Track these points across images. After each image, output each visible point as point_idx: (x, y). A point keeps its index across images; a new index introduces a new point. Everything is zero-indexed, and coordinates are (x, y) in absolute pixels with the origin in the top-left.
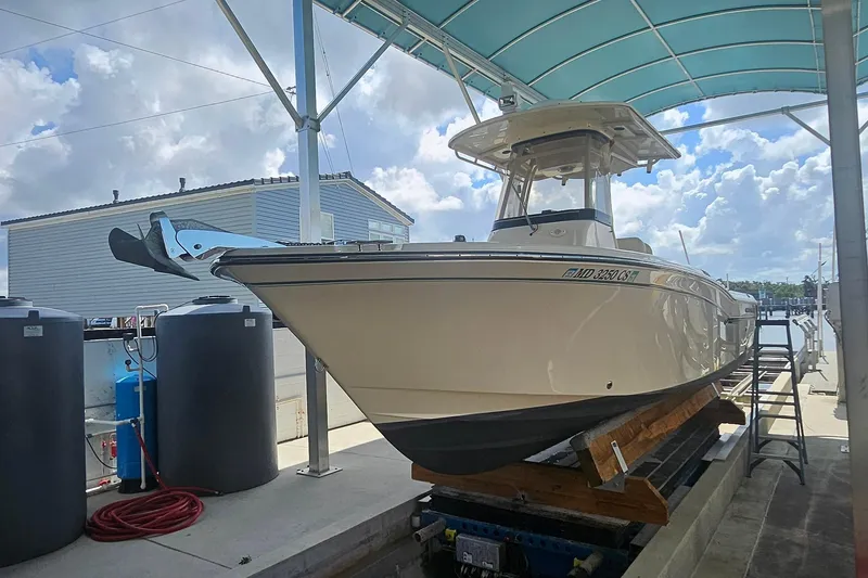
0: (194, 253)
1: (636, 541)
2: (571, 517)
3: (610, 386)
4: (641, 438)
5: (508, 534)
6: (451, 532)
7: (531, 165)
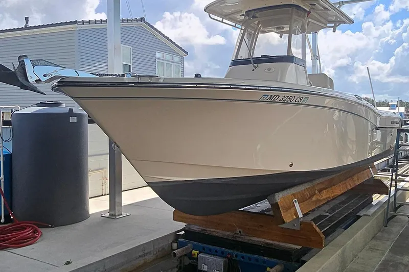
0: (43, 79)
1: (303, 258)
2: (267, 244)
3: (291, 165)
4: (314, 199)
5: (229, 254)
6: (195, 252)
7: (258, 24)
